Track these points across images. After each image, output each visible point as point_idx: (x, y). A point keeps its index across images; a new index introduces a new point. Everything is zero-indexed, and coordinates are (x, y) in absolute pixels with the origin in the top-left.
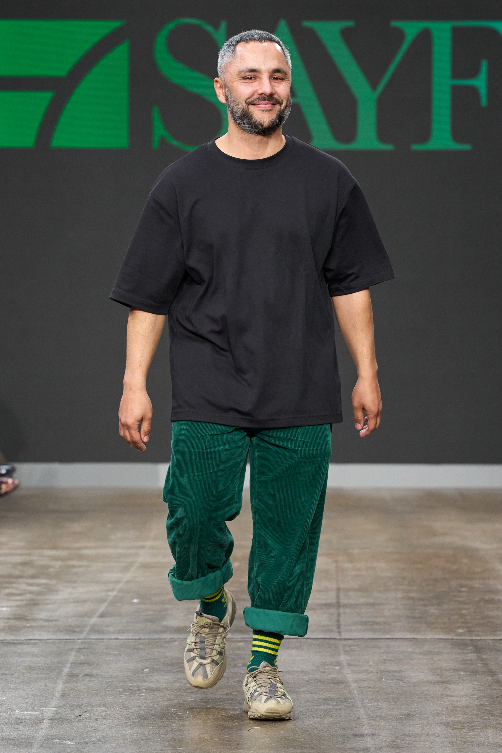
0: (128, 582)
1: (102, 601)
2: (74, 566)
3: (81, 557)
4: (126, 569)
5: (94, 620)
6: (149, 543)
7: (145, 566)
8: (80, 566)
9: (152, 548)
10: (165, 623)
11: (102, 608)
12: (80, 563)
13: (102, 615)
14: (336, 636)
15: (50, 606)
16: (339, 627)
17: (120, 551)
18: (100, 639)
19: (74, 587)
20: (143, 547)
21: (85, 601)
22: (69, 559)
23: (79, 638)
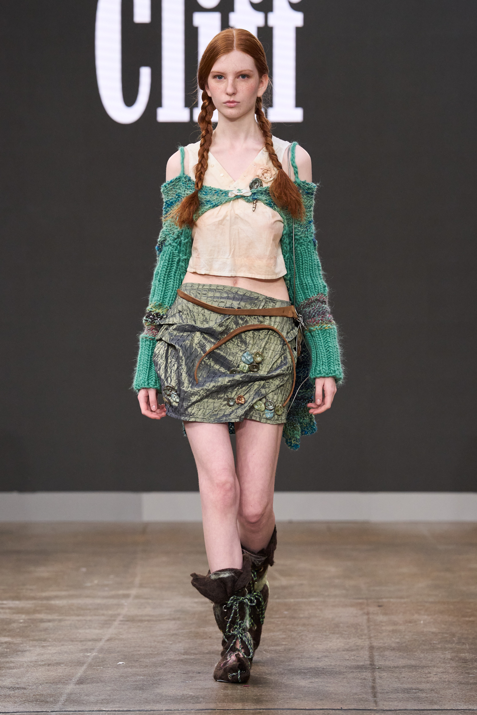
0: (108, 640)
1: (80, 663)
2: (42, 621)
3: (50, 609)
4: (107, 623)
5: (70, 688)
6: (133, 592)
7: (131, 620)
8: (49, 621)
9: (137, 597)
10: (158, 691)
11: (80, 672)
12: (50, 617)
13: (81, 682)
14: (372, 706)
15: (15, 671)
16: (375, 696)
17: (98, 601)
18: (79, 711)
19: (43, 647)
20: (127, 596)
21: (59, 664)
22: (35, 611)
23: (53, 710)
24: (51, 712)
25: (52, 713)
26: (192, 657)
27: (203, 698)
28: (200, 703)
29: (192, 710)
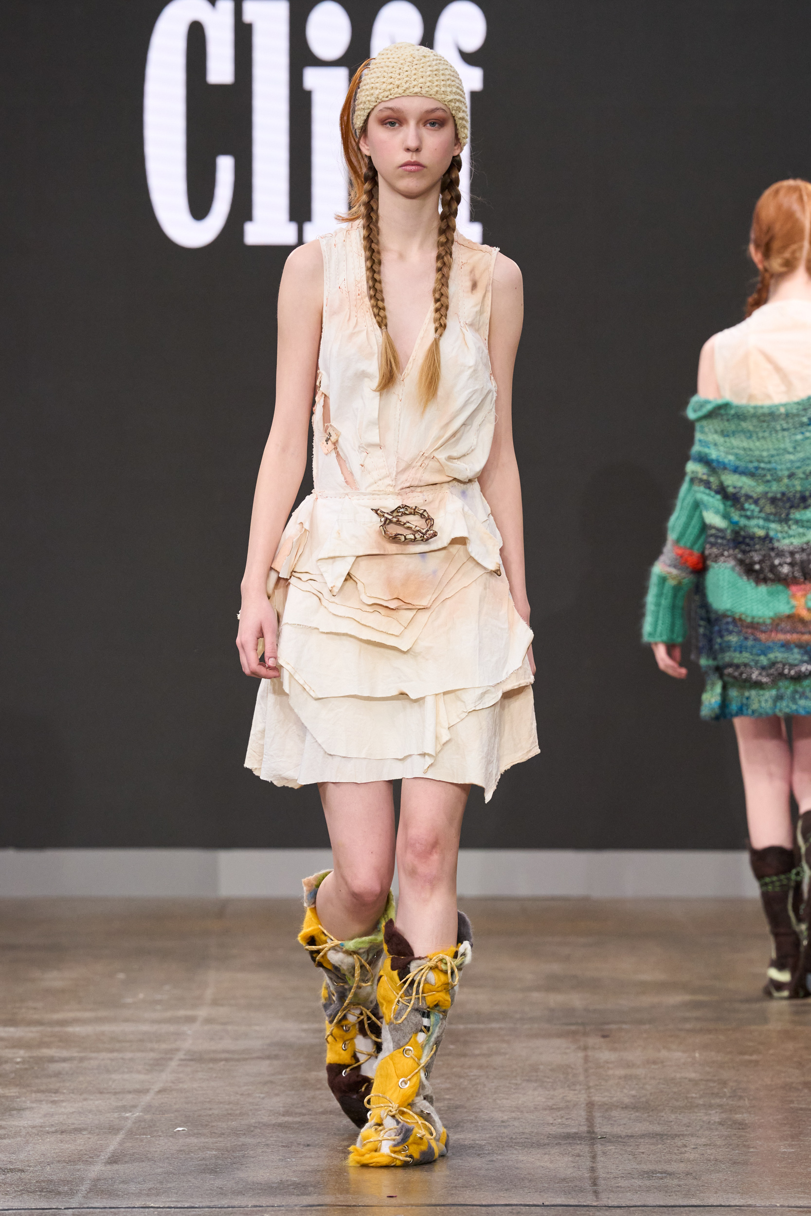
1: (113, 1130)
2: (52, 1060)
3: (66, 1041)
4: (158, 1065)
5: (97, 1169)
6: (202, 1012)
7: (197, 1058)
8: (64, 1060)
9: (208, 1021)
10: (241, 1175)
11: (113, 1144)
12: (65, 1054)
13: (114, 1160)
14: (590, 1200)
15: (6, 1141)
16: (595, 1184)
17: (145, 1028)
18: (110, 1208)
19: (53, 1102)
20: (191, 1020)
21: (78, 1130)
22: (41, 1044)
23: (67, 1205)
24: (65, 1209)
25: (66, 1211)
26: (298, 1119)
27: (315, 1186)
28: (309, 1194)
29: (296, 1205)
